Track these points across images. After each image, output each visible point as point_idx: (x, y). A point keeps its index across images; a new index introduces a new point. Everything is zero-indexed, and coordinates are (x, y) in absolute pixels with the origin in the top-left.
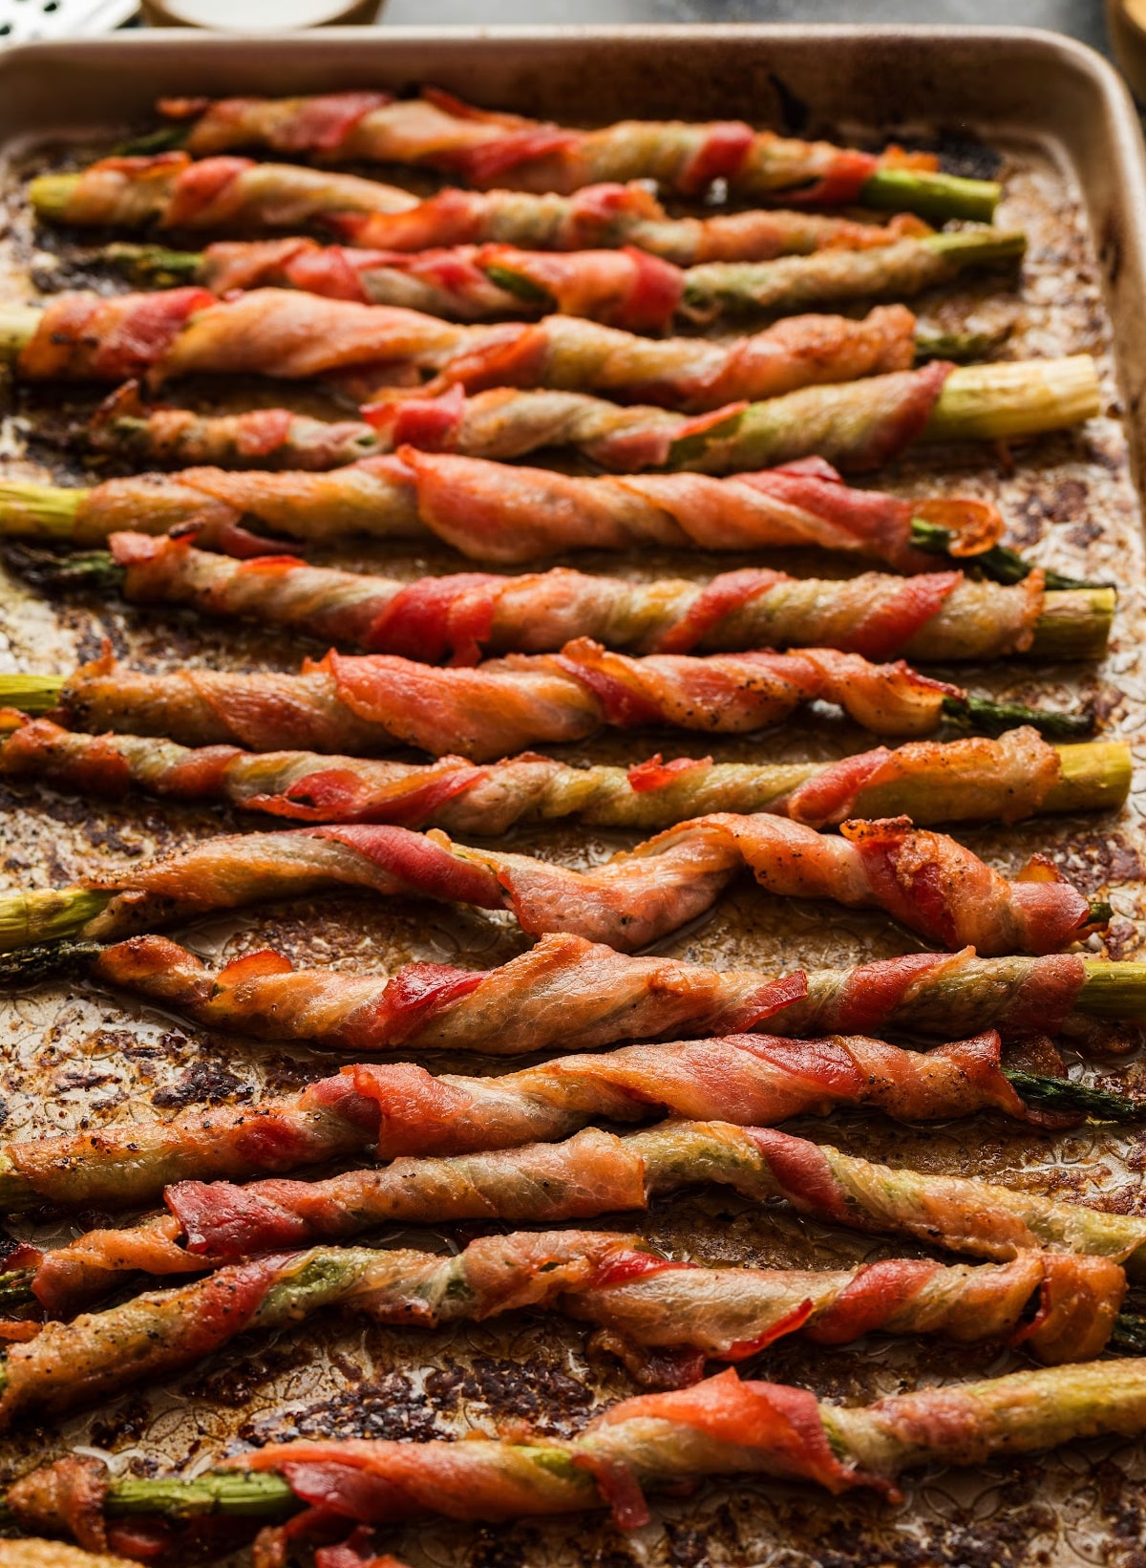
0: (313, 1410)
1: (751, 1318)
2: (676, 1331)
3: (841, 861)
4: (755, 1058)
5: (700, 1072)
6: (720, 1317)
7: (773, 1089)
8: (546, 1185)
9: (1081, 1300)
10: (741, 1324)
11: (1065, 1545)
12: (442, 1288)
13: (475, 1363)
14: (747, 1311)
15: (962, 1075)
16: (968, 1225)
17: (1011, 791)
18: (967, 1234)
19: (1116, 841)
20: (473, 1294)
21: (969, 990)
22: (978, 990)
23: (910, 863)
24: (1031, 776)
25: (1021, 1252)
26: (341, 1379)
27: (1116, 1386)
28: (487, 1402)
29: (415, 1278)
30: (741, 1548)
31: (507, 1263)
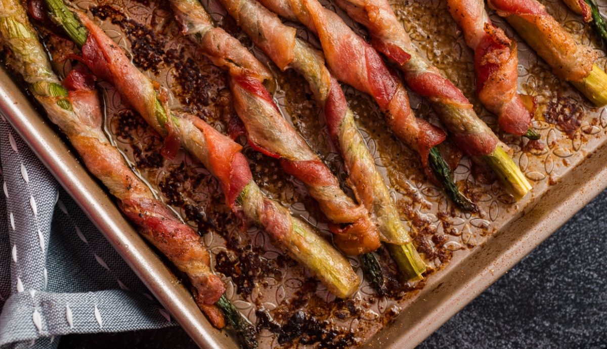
0: (131, 21)
1: (266, 138)
2: (244, 118)
3: (475, 32)
4: (365, 66)
5: (343, 51)
6: (258, 128)
7: (359, 80)
8: (260, 34)
9: (356, 240)
10: (262, 137)
11: (276, 289)
12: (195, 31)
13: (189, 59)
14: (267, 136)
15: (417, 139)
16: (358, 183)
17: (561, 67)
18: (355, 185)
19: (580, 115)
20: (201, 43)
21: (452, 118)
22: (454, 121)
23: (492, 58)
24: (573, 70)
25: (363, 206)
26: (149, 21)
27: (331, 274)
28: (179, 74)
29: (192, 20)
30: (194, 191)
31: (218, 47)
